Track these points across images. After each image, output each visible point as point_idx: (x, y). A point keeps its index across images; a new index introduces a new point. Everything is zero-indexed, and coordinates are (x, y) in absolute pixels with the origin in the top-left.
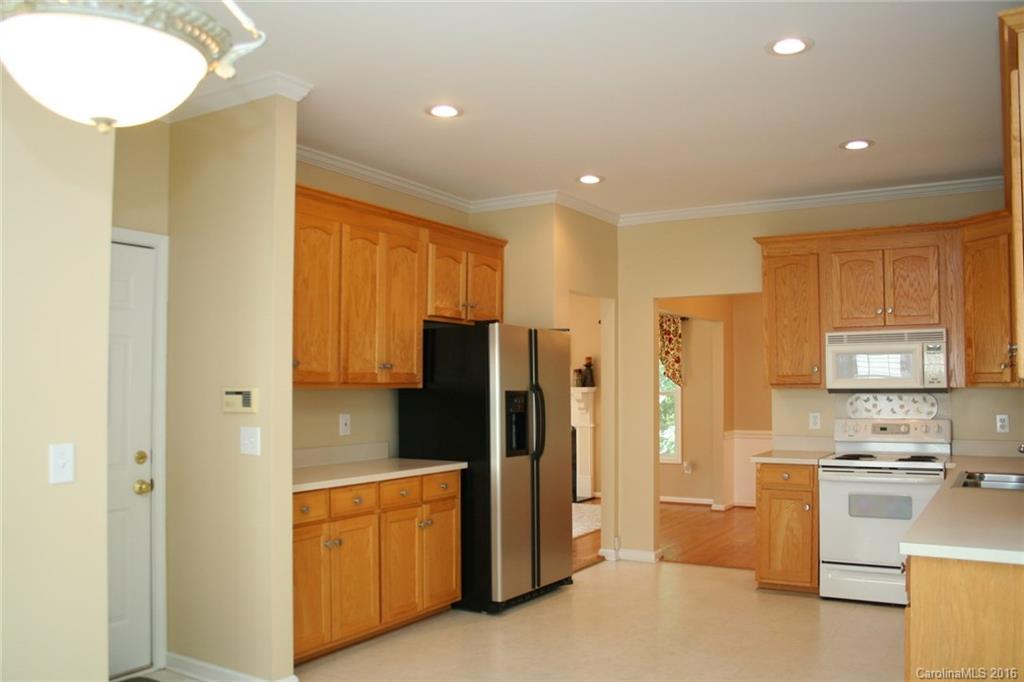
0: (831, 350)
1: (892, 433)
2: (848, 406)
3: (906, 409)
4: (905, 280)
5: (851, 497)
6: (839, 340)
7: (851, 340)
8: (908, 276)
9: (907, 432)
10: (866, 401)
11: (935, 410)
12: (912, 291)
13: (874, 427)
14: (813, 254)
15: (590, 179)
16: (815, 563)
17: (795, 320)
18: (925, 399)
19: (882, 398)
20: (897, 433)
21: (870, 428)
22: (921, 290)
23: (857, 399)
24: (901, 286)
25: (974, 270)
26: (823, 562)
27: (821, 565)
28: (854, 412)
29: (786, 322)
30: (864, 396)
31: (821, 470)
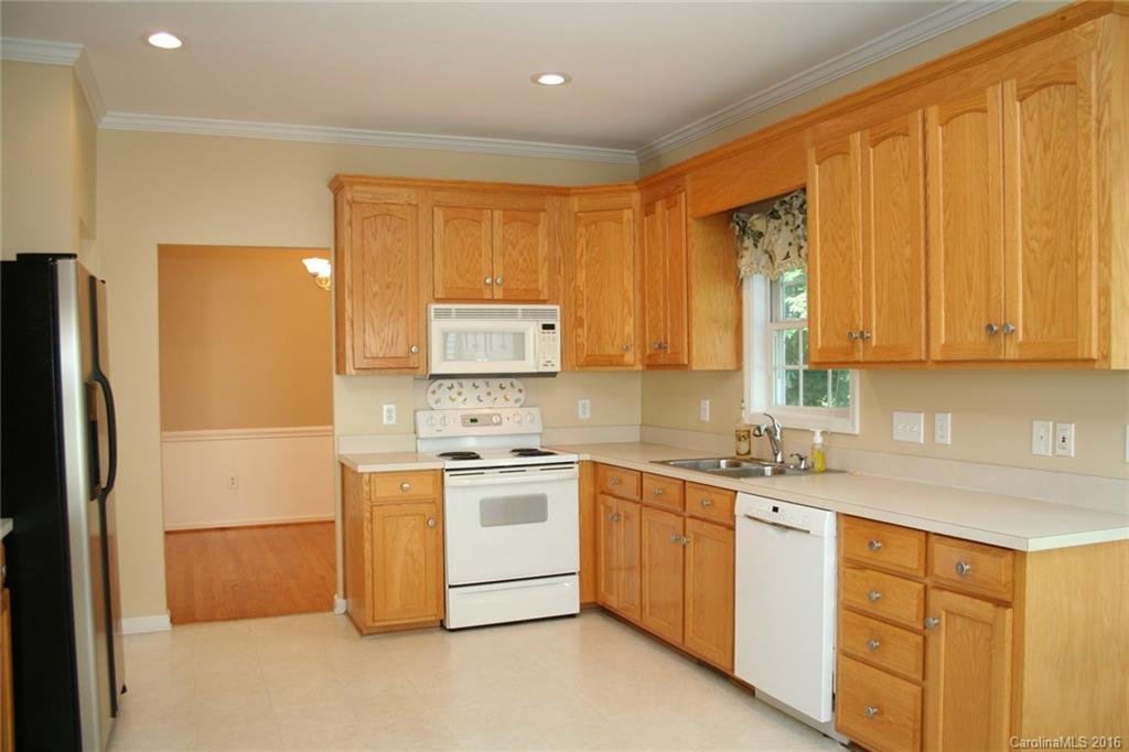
0: (437, 327)
1: (484, 425)
2: (429, 394)
3: (493, 396)
4: (514, 248)
5: (483, 503)
6: (446, 314)
7: (461, 315)
8: (517, 242)
9: (499, 424)
10: (450, 388)
11: (522, 396)
12: (521, 260)
13: (463, 418)
14: (410, 204)
16: (442, 588)
17: (388, 287)
18: (512, 385)
19: (467, 383)
20: (488, 425)
21: (459, 420)
22: (531, 261)
23: (440, 386)
24: (510, 255)
25: (588, 243)
26: (450, 587)
27: (451, 592)
28: (437, 402)
29: (376, 288)
30: (448, 383)
31: (447, 474)
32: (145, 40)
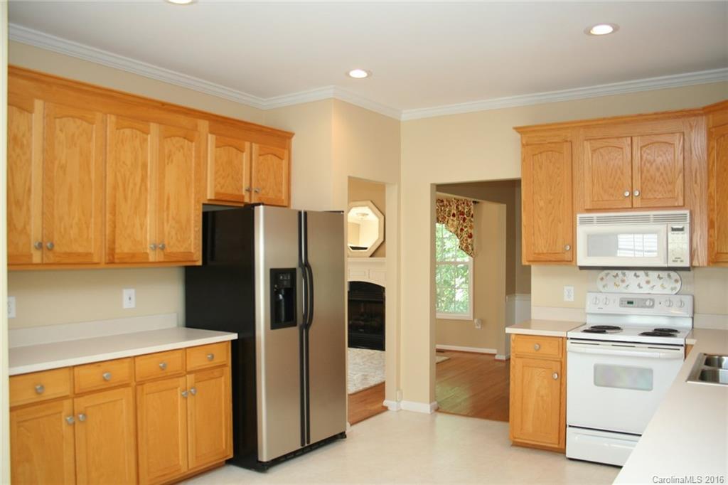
0: (582, 231)
1: (638, 307)
2: (599, 280)
3: (651, 284)
4: (651, 164)
5: (596, 368)
6: (590, 221)
7: (600, 221)
8: (654, 161)
9: (652, 306)
10: (615, 277)
11: (678, 286)
12: (658, 174)
13: (622, 301)
14: (567, 141)
15: (358, 74)
16: (562, 427)
17: (550, 202)
18: (669, 276)
19: (630, 274)
20: (642, 307)
21: (618, 302)
22: (667, 174)
23: (607, 275)
24: (648, 171)
25: (718, 154)
26: (570, 426)
27: (568, 428)
28: (604, 287)
29: (542, 203)
30: (614, 272)
31: (569, 342)
32: (348, 74)
